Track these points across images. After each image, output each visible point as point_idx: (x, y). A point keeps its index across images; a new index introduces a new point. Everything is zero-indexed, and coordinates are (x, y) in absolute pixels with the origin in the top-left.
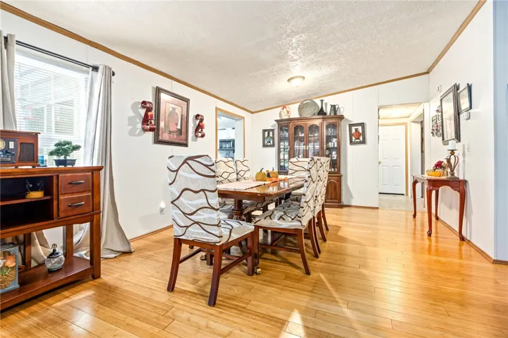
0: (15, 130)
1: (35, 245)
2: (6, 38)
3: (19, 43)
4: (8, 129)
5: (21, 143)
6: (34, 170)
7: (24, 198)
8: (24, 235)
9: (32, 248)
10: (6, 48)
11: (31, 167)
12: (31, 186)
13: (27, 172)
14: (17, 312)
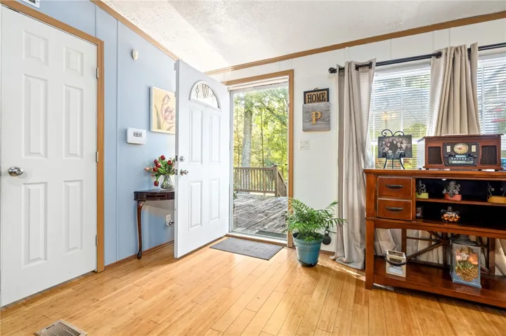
0: (478, 134)
1: (499, 253)
2: (469, 50)
3: (481, 48)
4: (472, 134)
5: (483, 147)
6: (497, 173)
7: (486, 201)
8: (488, 238)
9: (496, 256)
10: (470, 59)
11: (493, 170)
12: (493, 190)
13: (489, 175)
14: (479, 310)
